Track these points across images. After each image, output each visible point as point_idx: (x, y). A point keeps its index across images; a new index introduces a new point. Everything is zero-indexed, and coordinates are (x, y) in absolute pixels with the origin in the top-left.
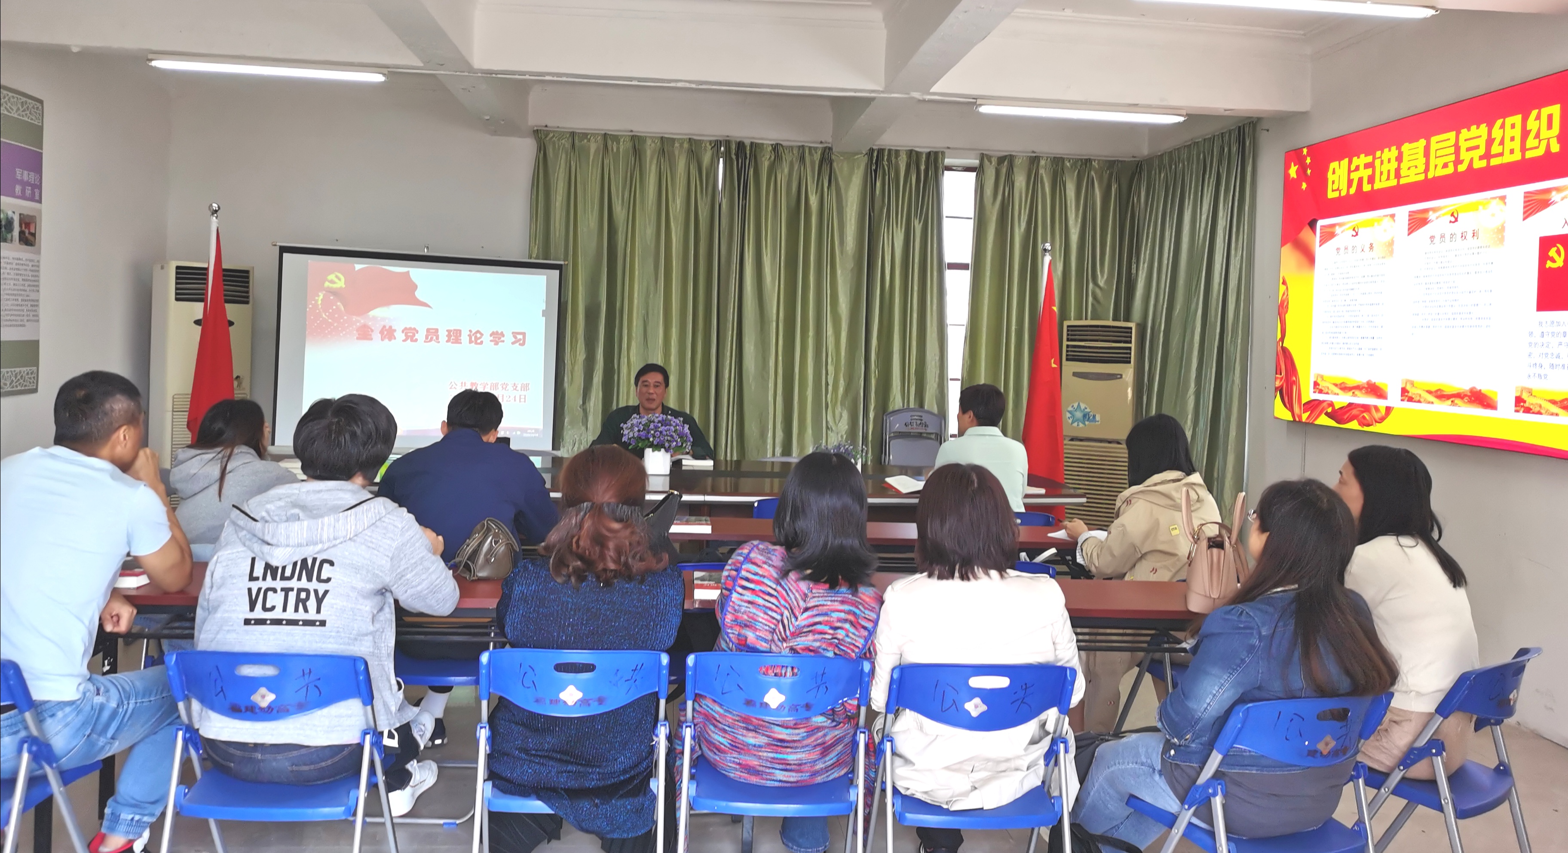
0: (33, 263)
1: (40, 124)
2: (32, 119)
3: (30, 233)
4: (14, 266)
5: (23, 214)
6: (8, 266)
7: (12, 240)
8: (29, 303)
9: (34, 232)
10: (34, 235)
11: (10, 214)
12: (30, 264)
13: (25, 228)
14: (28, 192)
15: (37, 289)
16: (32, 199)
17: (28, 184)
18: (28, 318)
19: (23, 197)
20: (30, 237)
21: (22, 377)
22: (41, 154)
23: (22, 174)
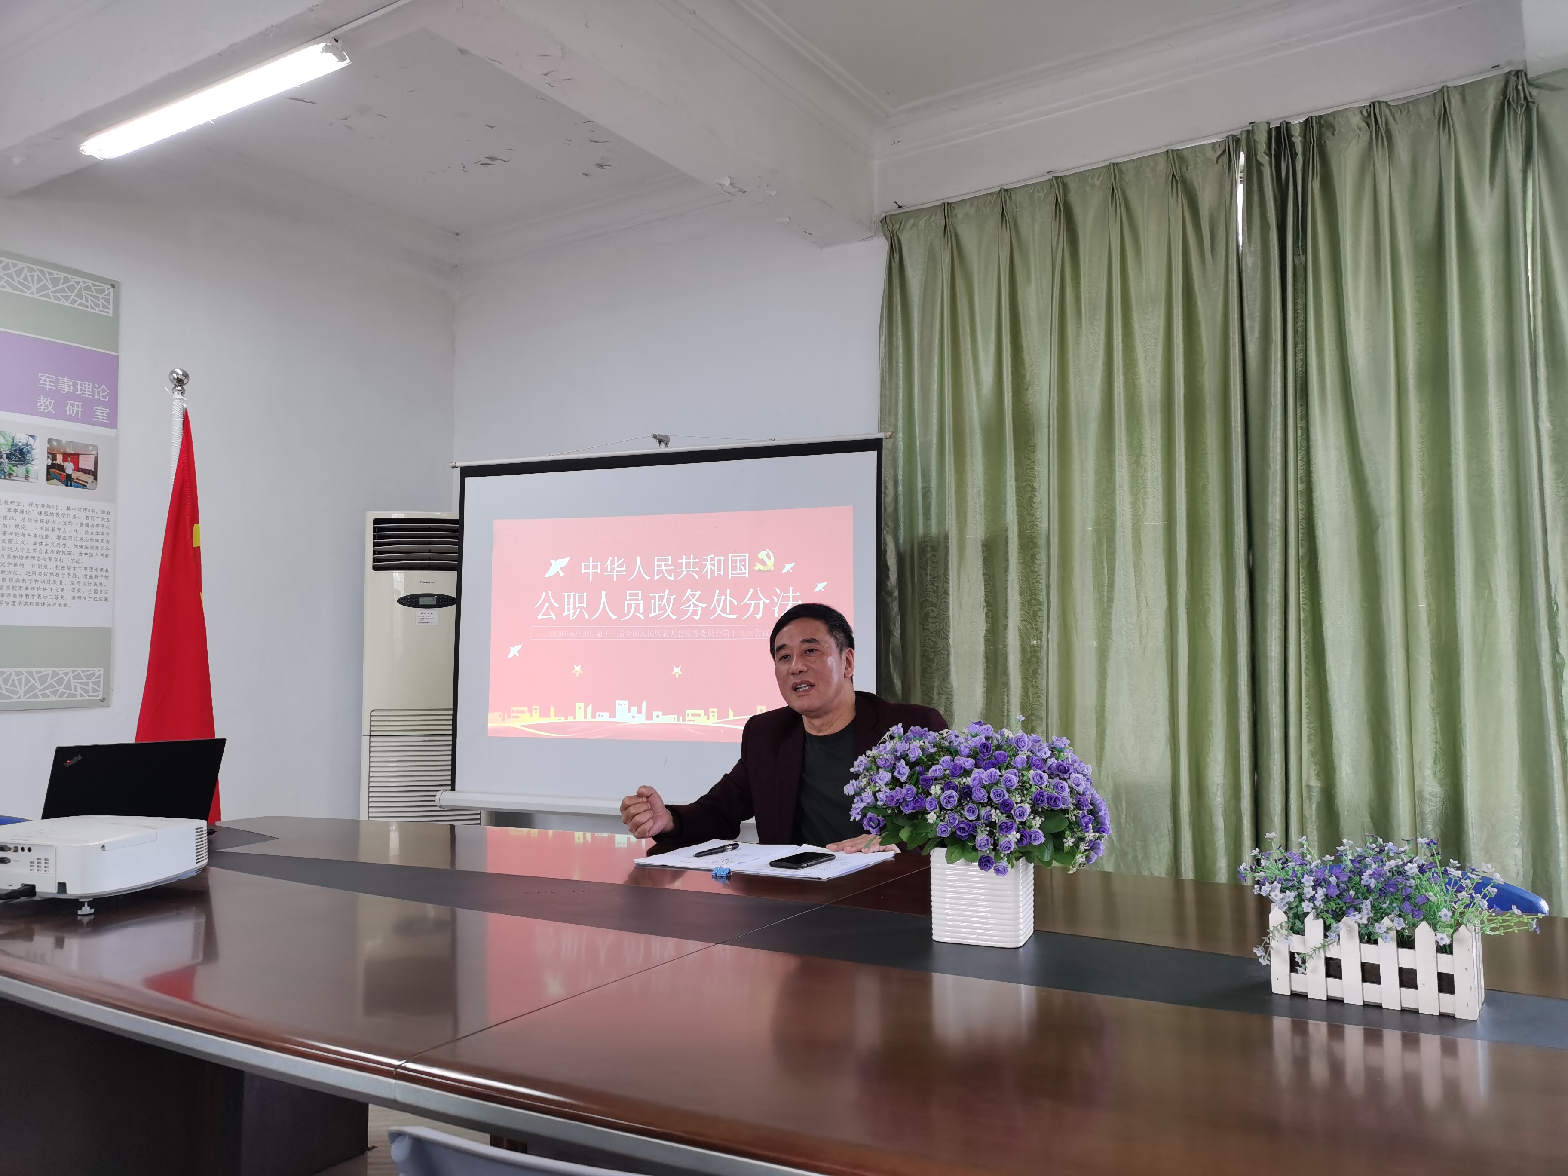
0: (90, 515)
1: (111, 315)
2: (81, 305)
3: (84, 471)
4: (34, 515)
5: (58, 441)
6: (18, 516)
7: (27, 477)
8: (80, 574)
9: (92, 468)
10: (94, 474)
11: (22, 439)
12: (82, 516)
13: (65, 460)
14: (74, 408)
15: (105, 552)
16: (87, 418)
17: (73, 396)
18: (76, 595)
19: (60, 413)
20: (76, 475)
21: (60, 682)
22: (115, 359)
23: (57, 381)
